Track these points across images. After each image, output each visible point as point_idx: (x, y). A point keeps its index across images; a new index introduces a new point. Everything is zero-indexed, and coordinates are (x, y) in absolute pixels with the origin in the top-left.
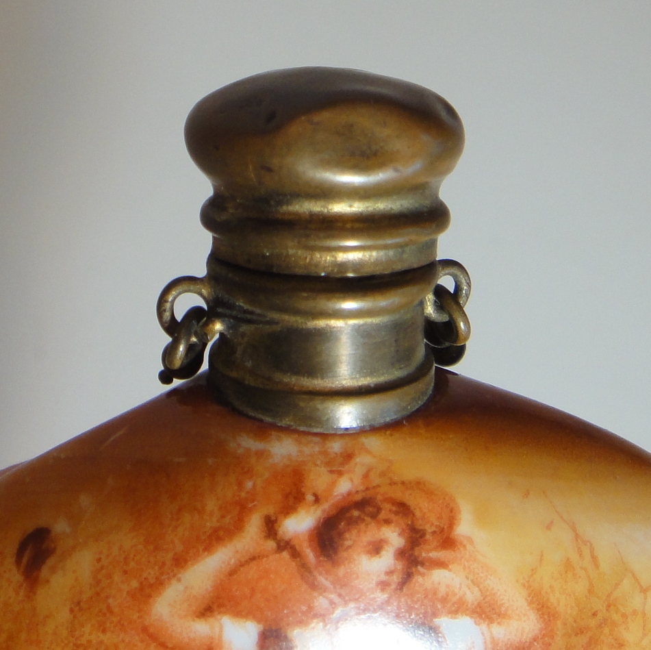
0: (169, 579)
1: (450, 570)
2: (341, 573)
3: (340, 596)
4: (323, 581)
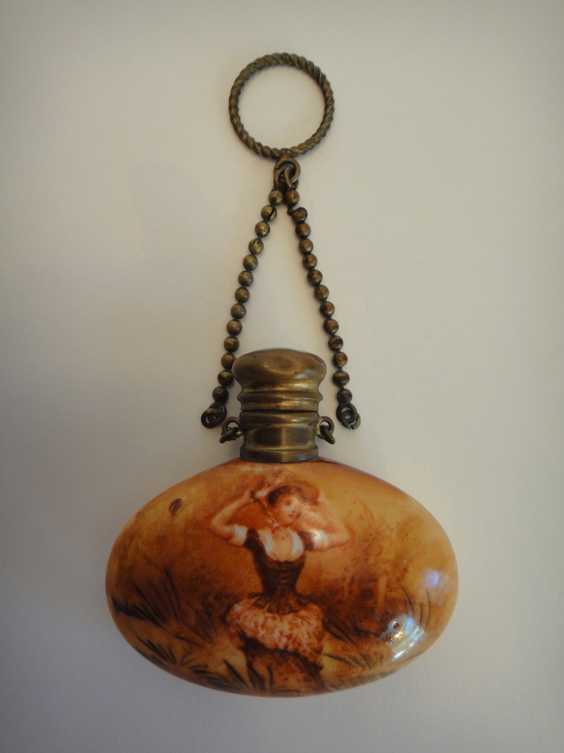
2: (276, 510)
3: (276, 519)
4: (270, 513)
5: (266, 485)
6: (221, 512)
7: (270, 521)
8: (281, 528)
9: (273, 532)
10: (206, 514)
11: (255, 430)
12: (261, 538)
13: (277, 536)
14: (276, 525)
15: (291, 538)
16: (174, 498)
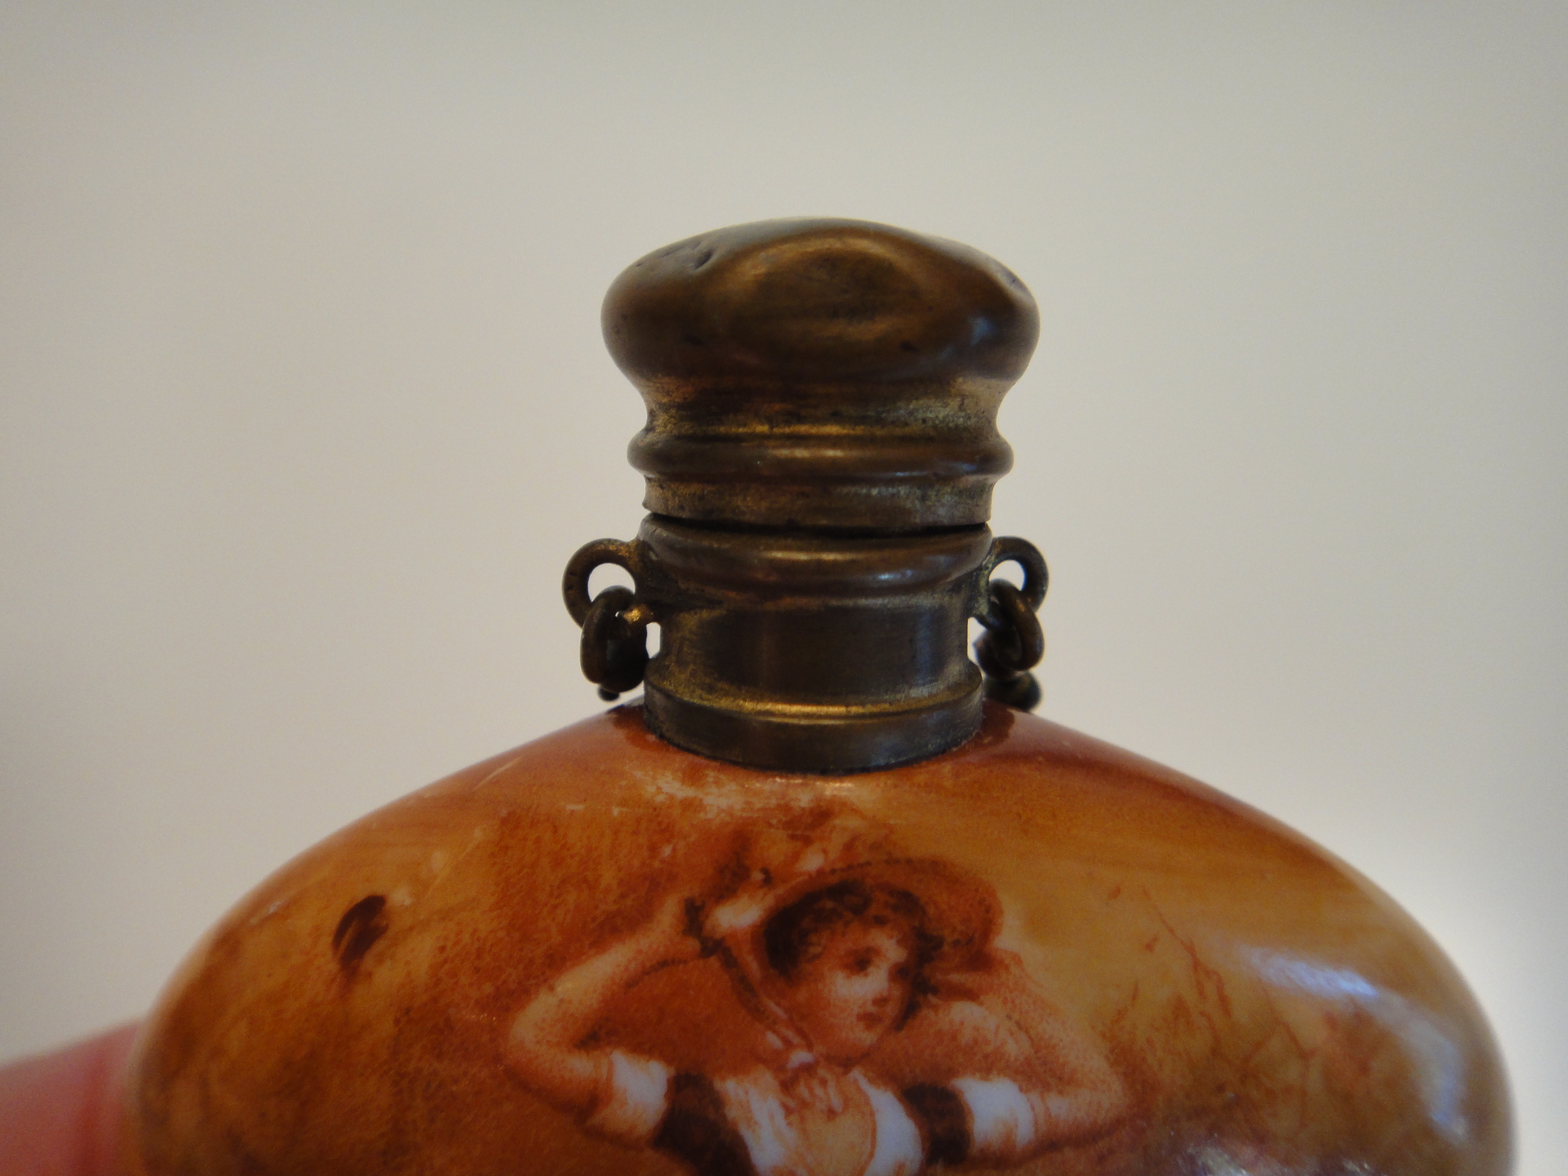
0: (538, 985)
1: (981, 1004)
2: (802, 995)
3: (800, 1032)
4: (773, 1007)
5: (757, 876)
6: (552, 989)
7: (773, 1040)
8: (822, 1072)
9: (787, 1086)
10: (488, 988)
11: (705, 614)
12: (732, 1113)
13: (804, 1104)
14: (800, 1057)
15: (869, 1115)
16: (361, 893)
